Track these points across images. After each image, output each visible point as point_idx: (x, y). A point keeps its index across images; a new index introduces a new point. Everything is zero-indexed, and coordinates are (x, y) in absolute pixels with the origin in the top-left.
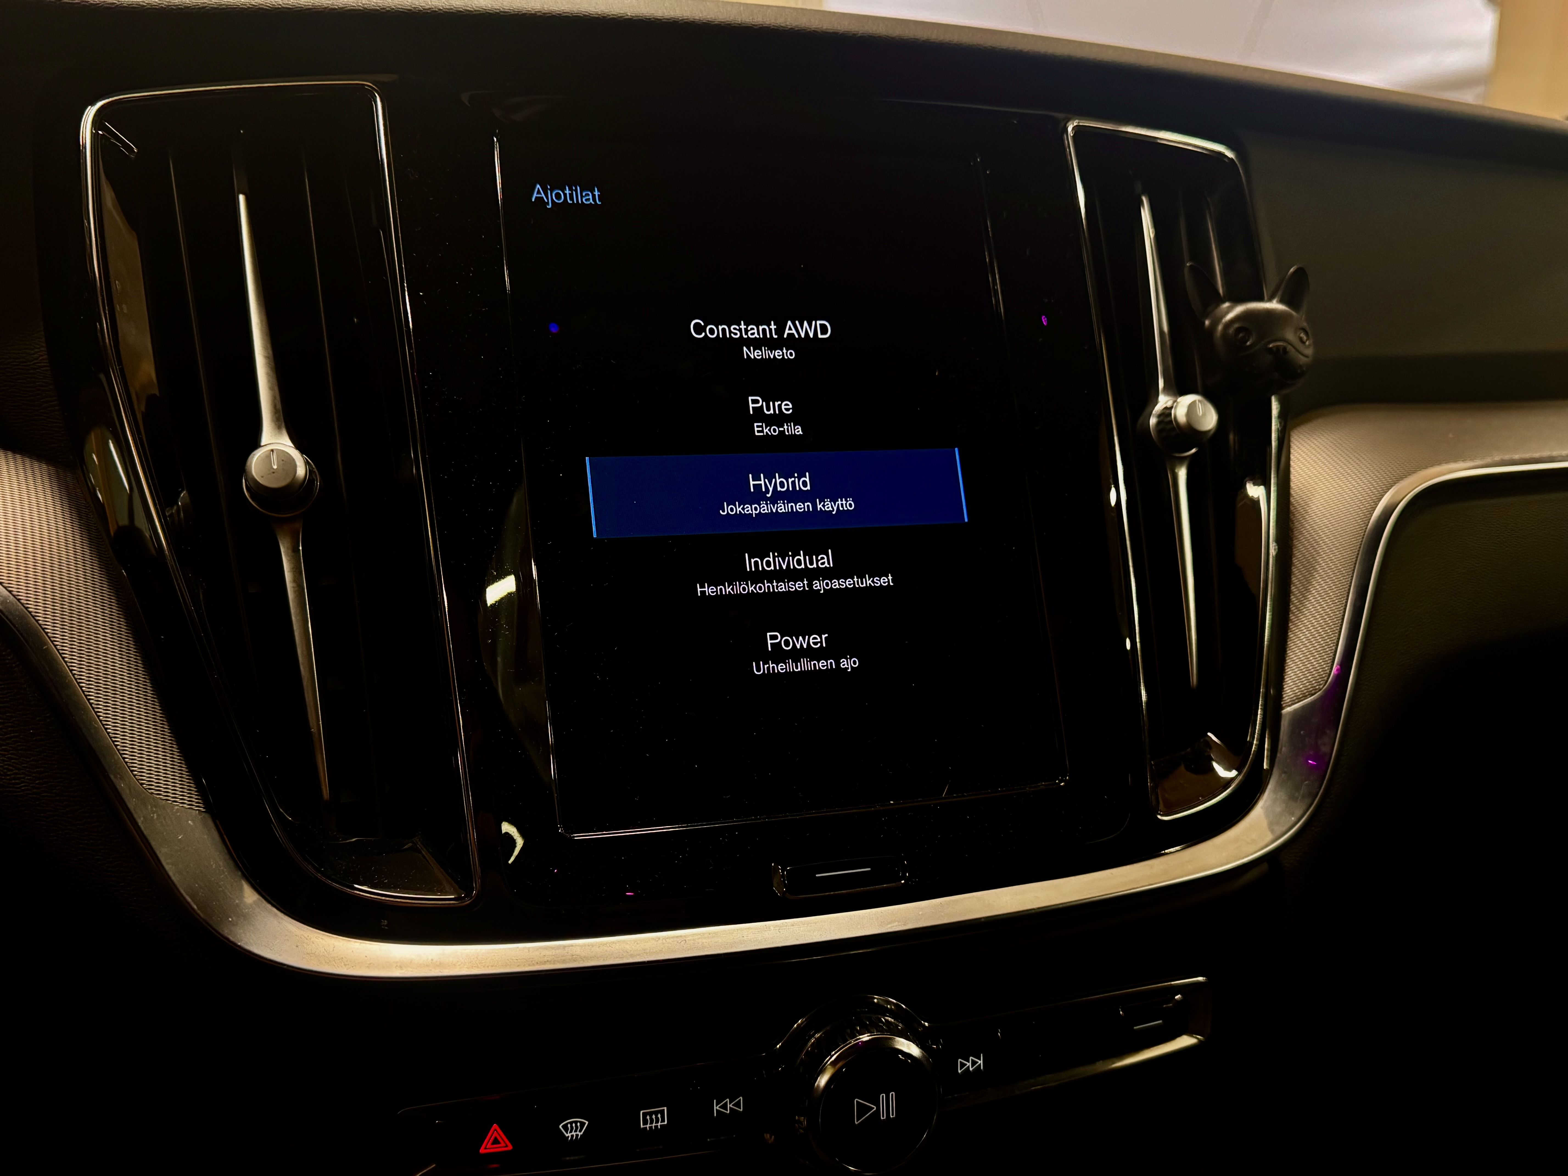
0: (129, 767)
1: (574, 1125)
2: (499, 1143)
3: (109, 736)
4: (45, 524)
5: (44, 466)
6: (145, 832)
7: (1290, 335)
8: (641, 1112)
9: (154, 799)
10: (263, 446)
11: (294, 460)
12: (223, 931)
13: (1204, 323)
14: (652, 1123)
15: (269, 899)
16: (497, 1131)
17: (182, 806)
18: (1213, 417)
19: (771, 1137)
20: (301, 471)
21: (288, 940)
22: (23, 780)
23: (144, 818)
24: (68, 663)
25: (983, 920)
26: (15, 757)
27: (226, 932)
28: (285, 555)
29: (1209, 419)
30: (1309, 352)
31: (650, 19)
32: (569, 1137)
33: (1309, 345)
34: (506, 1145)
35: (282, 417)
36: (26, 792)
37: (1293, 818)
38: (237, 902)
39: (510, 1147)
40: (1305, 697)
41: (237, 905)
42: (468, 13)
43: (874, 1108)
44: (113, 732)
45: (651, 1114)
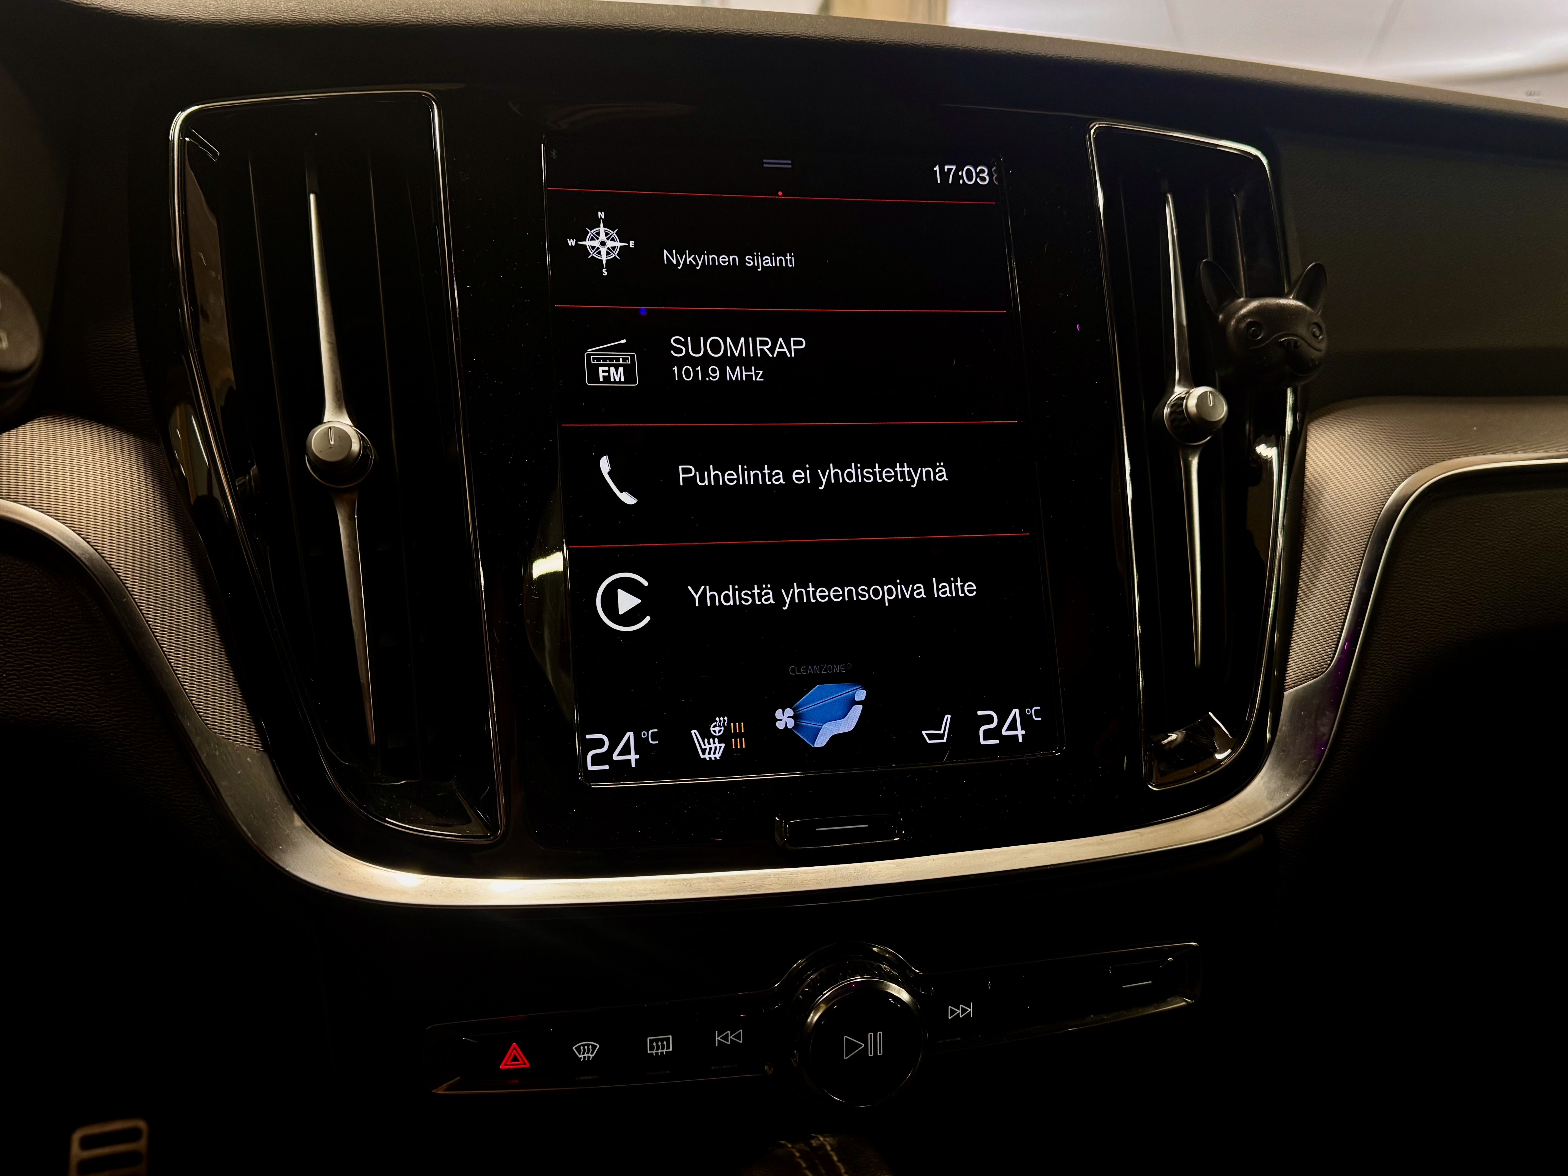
0: (195, 709)
1: (586, 1047)
2: (518, 1060)
3: (179, 680)
4: (129, 489)
5: (132, 439)
6: (207, 767)
7: (1302, 330)
8: (649, 1039)
9: (217, 738)
10: (325, 423)
11: (349, 436)
12: (273, 857)
13: (1218, 318)
14: (658, 1049)
15: (317, 830)
16: (516, 1050)
17: (243, 745)
18: (1224, 408)
19: (770, 1070)
20: (356, 447)
21: (331, 868)
22: (103, 717)
23: (207, 754)
24: (144, 615)
25: (972, 877)
26: (97, 697)
27: (276, 859)
28: (342, 523)
29: (1221, 411)
30: (1323, 346)
31: (685, 31)
32: (581, 1058)
33: (1322, 339)
34: (523, 1063)
35: (343, 397)
36: (106, 728)
37: (1288, 795)
38: (288, 832)
39: (528, 1065)
40: (1308, 680)
41: (288, 835)
42: (517, 27)
43: (862, 1045)
44: (183, 677)
45: (657, 1041)
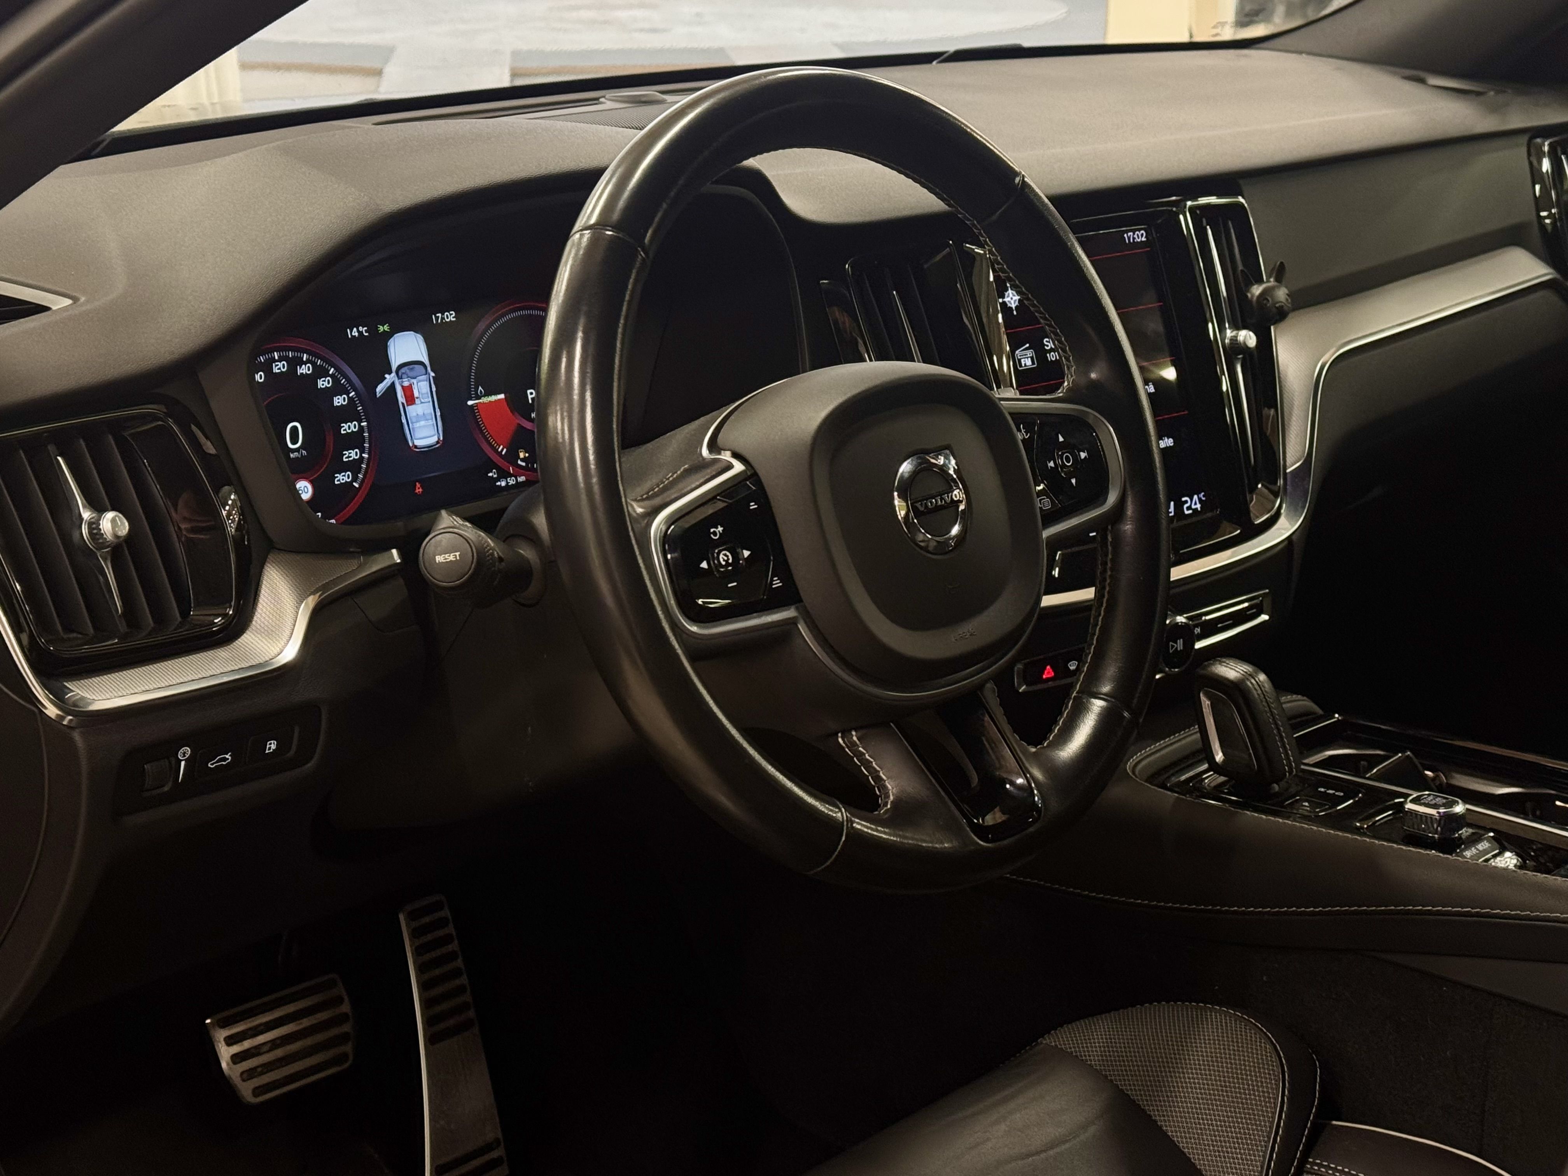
18: (1254, 340)
40: (1296, 463)
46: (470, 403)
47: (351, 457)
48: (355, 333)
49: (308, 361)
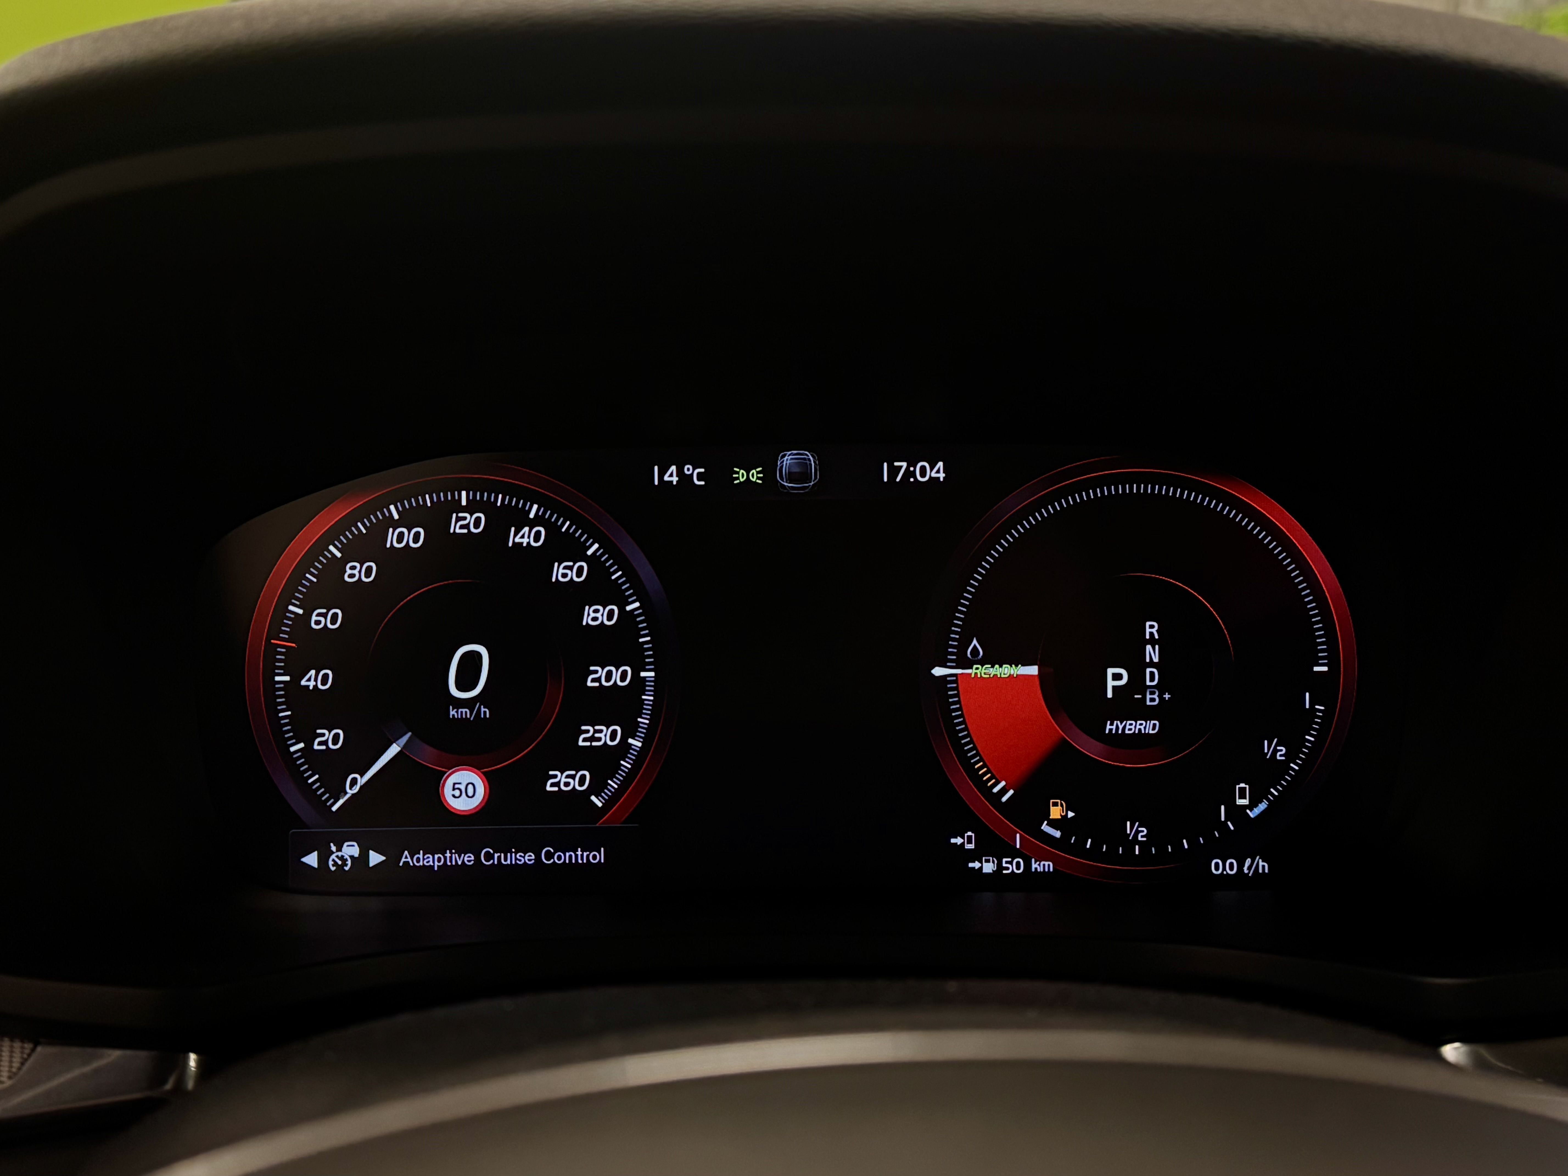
46: (938, 671)
47: (599, 739)
48: (672, 476)
49: (539, 520)
